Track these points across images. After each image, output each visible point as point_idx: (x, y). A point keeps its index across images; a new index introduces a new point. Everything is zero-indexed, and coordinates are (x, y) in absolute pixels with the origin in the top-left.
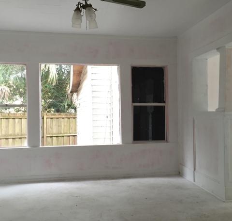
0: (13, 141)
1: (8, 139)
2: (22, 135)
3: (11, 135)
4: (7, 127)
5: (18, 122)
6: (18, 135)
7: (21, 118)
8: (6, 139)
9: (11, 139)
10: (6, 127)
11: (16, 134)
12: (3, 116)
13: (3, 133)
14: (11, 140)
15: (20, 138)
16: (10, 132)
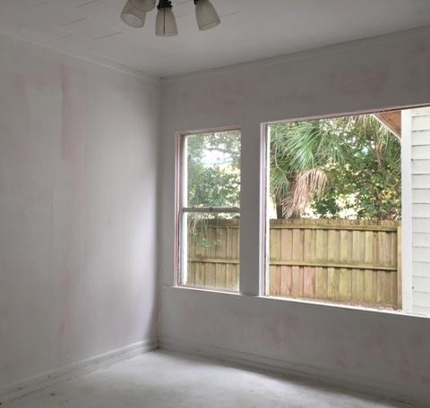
0: (336, 274)
1: (327, 267)
2: (353, 262)
3: (332, 261)
4: (326, 245)
5: (346, 237)
6: (346, 262)
7: (351, 230)
8: (323, 267)
9: (333, 269)
10: (324, 246)
11: (342, 259)
12: (319, 225)
13: (319, 256)
14: (332, 271)
15: (348, 268)
16: (331, 256)
